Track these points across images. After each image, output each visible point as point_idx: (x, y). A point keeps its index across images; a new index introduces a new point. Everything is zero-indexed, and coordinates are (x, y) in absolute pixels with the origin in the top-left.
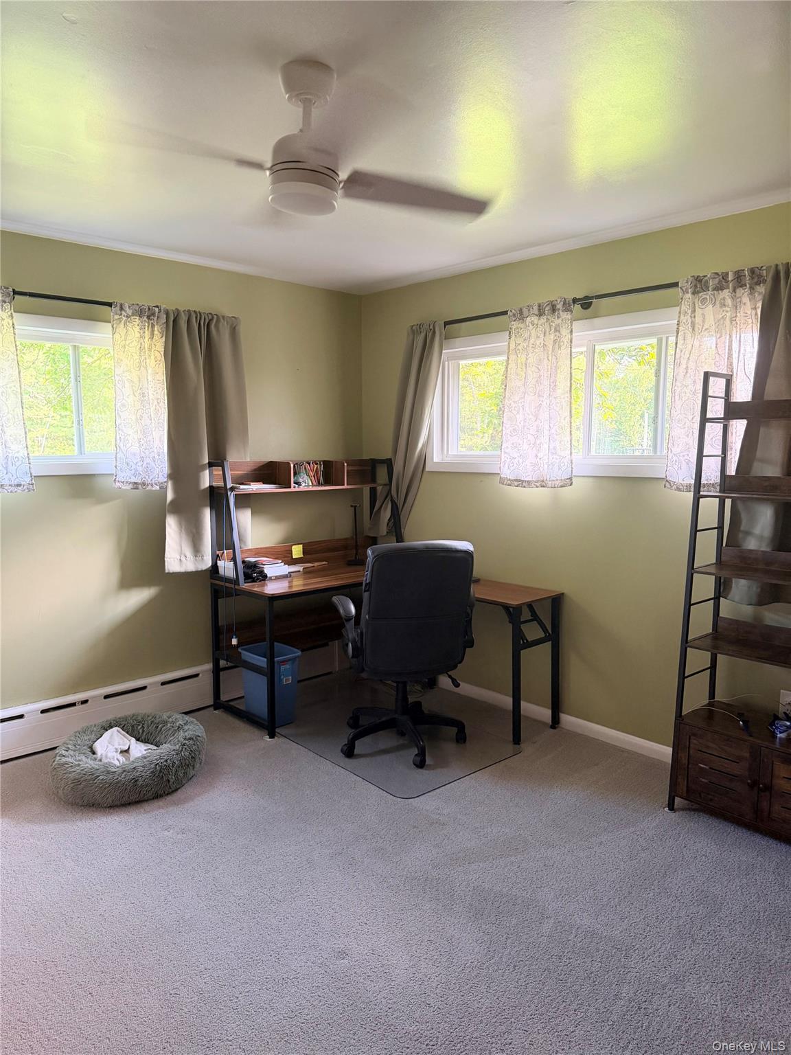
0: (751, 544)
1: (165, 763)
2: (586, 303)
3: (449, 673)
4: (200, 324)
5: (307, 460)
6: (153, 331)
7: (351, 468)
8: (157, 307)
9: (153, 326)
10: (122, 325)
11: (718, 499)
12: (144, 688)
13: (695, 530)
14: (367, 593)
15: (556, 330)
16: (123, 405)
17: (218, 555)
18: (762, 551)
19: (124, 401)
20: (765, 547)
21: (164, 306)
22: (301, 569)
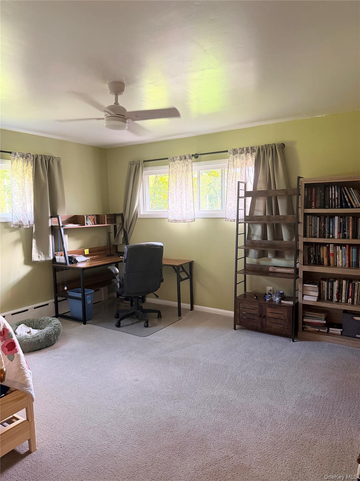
0: (255, 238)
1: (49, 333)
2: (196, 156)
3: (154, 293)
4: (46, 160)
5: (89, 214)
6: (28, 163)
7: (108, 217)
8: (29, 154)
9: (28, 161)
10: (15, 161)
11: (244, 224)
12: (27, 310)
13: (237, 234)
14: (125, 263)
15: (187, 166)
16: (15, 193)
17: (55, 254)
18: (259, 240)
19: (15, 192)
20: (259, 239)
21: (32, 153)
22: (89, 258)
